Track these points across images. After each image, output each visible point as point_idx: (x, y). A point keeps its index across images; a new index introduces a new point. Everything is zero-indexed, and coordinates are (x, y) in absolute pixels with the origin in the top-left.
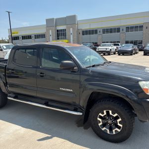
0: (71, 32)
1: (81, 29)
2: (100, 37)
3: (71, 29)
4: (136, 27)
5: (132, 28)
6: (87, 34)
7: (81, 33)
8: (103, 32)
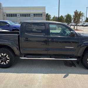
1: (5, 13)
4: (39, 14)
5: (37, 14)
6: (10, 16)
8: (20, 16)
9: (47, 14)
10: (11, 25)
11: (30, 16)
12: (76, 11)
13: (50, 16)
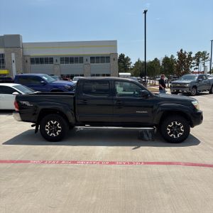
0: (13, 58)
1: (29, 56)
2: (57, 68)
3: (13, 55)
4: (103, 58)
6: (37, 62)
7: (29, 61)
8: (61, 60)
9: (122, 56)
10: (48, 82)
11: (82, 62)
12: (181, 50)
13: (129, 60)
